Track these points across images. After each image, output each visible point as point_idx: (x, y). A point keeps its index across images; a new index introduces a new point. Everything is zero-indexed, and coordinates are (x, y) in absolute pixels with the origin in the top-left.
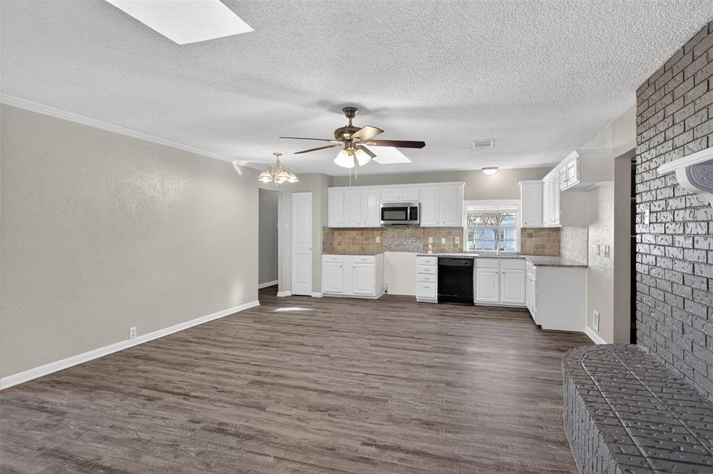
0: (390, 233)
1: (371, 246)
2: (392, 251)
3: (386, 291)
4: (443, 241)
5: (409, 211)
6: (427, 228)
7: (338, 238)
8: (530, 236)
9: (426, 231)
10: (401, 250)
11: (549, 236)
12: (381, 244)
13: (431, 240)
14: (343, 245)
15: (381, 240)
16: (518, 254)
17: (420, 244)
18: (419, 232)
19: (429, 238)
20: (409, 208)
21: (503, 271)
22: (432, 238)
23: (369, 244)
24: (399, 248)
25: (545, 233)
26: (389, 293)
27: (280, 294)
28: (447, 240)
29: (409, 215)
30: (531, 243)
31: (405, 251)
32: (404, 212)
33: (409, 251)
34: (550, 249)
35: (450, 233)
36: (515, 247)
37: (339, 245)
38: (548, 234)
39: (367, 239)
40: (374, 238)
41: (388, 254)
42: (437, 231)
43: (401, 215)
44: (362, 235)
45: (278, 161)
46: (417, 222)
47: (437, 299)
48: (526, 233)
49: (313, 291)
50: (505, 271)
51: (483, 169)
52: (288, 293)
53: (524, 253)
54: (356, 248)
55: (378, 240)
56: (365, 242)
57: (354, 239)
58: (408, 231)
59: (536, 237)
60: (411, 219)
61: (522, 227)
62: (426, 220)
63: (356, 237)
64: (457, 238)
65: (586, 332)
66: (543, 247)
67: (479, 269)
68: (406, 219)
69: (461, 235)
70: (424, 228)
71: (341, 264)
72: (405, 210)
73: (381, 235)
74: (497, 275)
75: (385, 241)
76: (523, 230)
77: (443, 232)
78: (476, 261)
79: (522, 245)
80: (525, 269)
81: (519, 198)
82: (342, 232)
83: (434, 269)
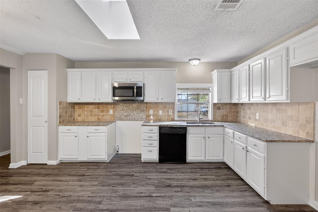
0: (120, 107)
1: (105, 117)
2: (122, 120)
3: (118, 151)
4: (161, 112)
5: (135, 90)
6: (149, 103)
7: (78, 111)
8: (219, 108)
9: (148, 105)
10: (129, 120)
11: (231, 108)
12: (113, 115)
13: (151, 112)
14: (82, 116)
15: (114, 112)
16: (211, 121)
17: (143, 115)
18: (143, 106)
19: (150, 110)
20: (135, 87)
21: (207, 136)
22: (152, 110)
23: (104, 115)
24: (127, 118)
25: (228, 107)
26: (119, 152)
27: (12, 166)
28: (163, 112)
29: (135, 93)
30: (222, 112)
31: (132, 120)
32: (132, 90)
33: (135, 120)
34: (231, 117)
35: (165, 107)
36: (210, 117)
37: (79, 116)
38: (230, 107)
39: (102, 111)
40: (108, 111)
41: (119, 123)
42: (156, 105)
43: (129, 92)
44: (98, 108)
46: (142, 98)
47: (158, 160)
48: (217, 107)
49: (49, 159)
50: (209, 136)
51: (190, 60)
52: (24, 163)
53: (215, 120)
55: (111, 112)
56: (101, 114)
57: (91, 111)
58: (135, 105)
59: (222, 109)
60: (137, 96)
61: (216, 101)
62: (149, 96)
63: (94, 110)
64: (170, 111)
65: (310, 204)
66: (227, 116)
67: (189, 135)
68: (133, 96)
69: (173, 109)
70: (146, 103)
71: (76, 134)
72: (132, 88)
73: (114, 108)
74: (203, 140)
75: (117, 113)
76: (215, 105)
77: (160, 106)
78: (188, 128)
79: (214, 115)
80: (224, 134)
81: (212, 83)
82: (81, 106)
83: (156, 136)
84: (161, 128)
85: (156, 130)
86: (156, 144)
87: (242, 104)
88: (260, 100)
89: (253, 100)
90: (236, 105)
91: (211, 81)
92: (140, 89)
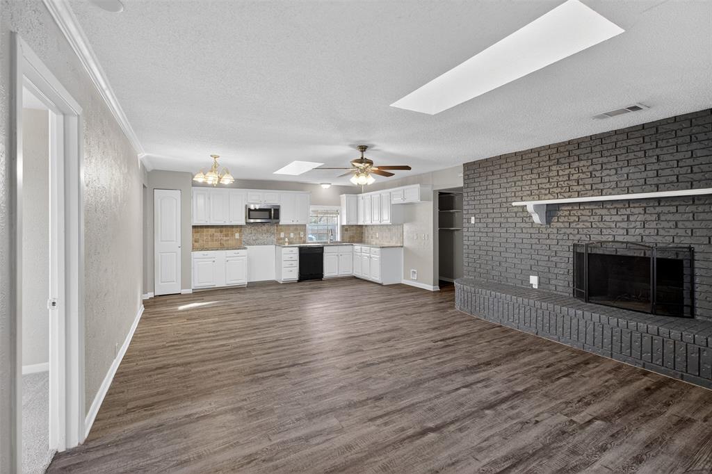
0: (248, 229)
1: (230, 242)
2: (250, 245)
4: (292, 235)
5: (273, 212)
6: (284, 225)
8: (346, 230)
9: (282, 227)
10: (258, 244)
12: (240, 240)
13: (282, 235)
14: (201, 241)
15: (240, 236)
16: (340, 242)
17: (273, 239)
18: (276, 229)
19: (282, 233)
20: (272, 209)
21: (340, 254)
23: (228, 240)
24: (256, 242)
25: (354, 228)
28: (295, 234)
29: (272, 215)
30: (349, 233)
31: (261, 244)
32: (269, 212)
33: (264, 244)
34: (357, 238)
35: (297, 230)
36: (338, 238)
38: (356, 229)
39: (226, 236)
40: (233, 235)
42: (289, 227)
43: (265, 215)
44: (221, 232)
45: (216, 162)
46: (278, 221)
47: (297, 279)
48: (345, 229)
49: (182, 289)
51: (321, 184)
52: (151, 295)
53: (343, 241)
54: (216, 244)
55: (237, 236)
56: (225, 238)
57: (212, 236)
59: (349, 231)
61: (344, 223)
62: (284, 219)
63: (215, 234)
64: (302, 233)
65: (402, 282)
66: (353, 237)
67: (326, 254)
68: (272, 219)
69: (305, 231)
70: (281, 225)
71: (214, 259)
72: (269, 210)
73: (240, 231)
74: (337, 258)
75: (243, 237)
76: (343, 226)
77: (291, 228)
78: (325, 248)
79: (342, 236)
80: (353, 252)
81: (340, 205)
82: (199, 229)
83: (296, 257)
84: (301, 249)
85: (296, 251)
86: (296, 264)
87: (366, 226)
88: (378, 223)
89: (374, 223)
90: (361, 226)
91: (339, 204)
92: (277, 211)
